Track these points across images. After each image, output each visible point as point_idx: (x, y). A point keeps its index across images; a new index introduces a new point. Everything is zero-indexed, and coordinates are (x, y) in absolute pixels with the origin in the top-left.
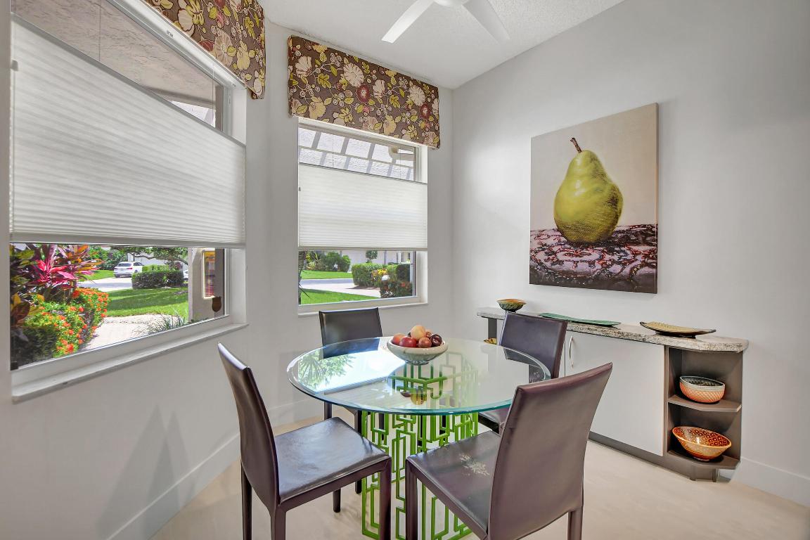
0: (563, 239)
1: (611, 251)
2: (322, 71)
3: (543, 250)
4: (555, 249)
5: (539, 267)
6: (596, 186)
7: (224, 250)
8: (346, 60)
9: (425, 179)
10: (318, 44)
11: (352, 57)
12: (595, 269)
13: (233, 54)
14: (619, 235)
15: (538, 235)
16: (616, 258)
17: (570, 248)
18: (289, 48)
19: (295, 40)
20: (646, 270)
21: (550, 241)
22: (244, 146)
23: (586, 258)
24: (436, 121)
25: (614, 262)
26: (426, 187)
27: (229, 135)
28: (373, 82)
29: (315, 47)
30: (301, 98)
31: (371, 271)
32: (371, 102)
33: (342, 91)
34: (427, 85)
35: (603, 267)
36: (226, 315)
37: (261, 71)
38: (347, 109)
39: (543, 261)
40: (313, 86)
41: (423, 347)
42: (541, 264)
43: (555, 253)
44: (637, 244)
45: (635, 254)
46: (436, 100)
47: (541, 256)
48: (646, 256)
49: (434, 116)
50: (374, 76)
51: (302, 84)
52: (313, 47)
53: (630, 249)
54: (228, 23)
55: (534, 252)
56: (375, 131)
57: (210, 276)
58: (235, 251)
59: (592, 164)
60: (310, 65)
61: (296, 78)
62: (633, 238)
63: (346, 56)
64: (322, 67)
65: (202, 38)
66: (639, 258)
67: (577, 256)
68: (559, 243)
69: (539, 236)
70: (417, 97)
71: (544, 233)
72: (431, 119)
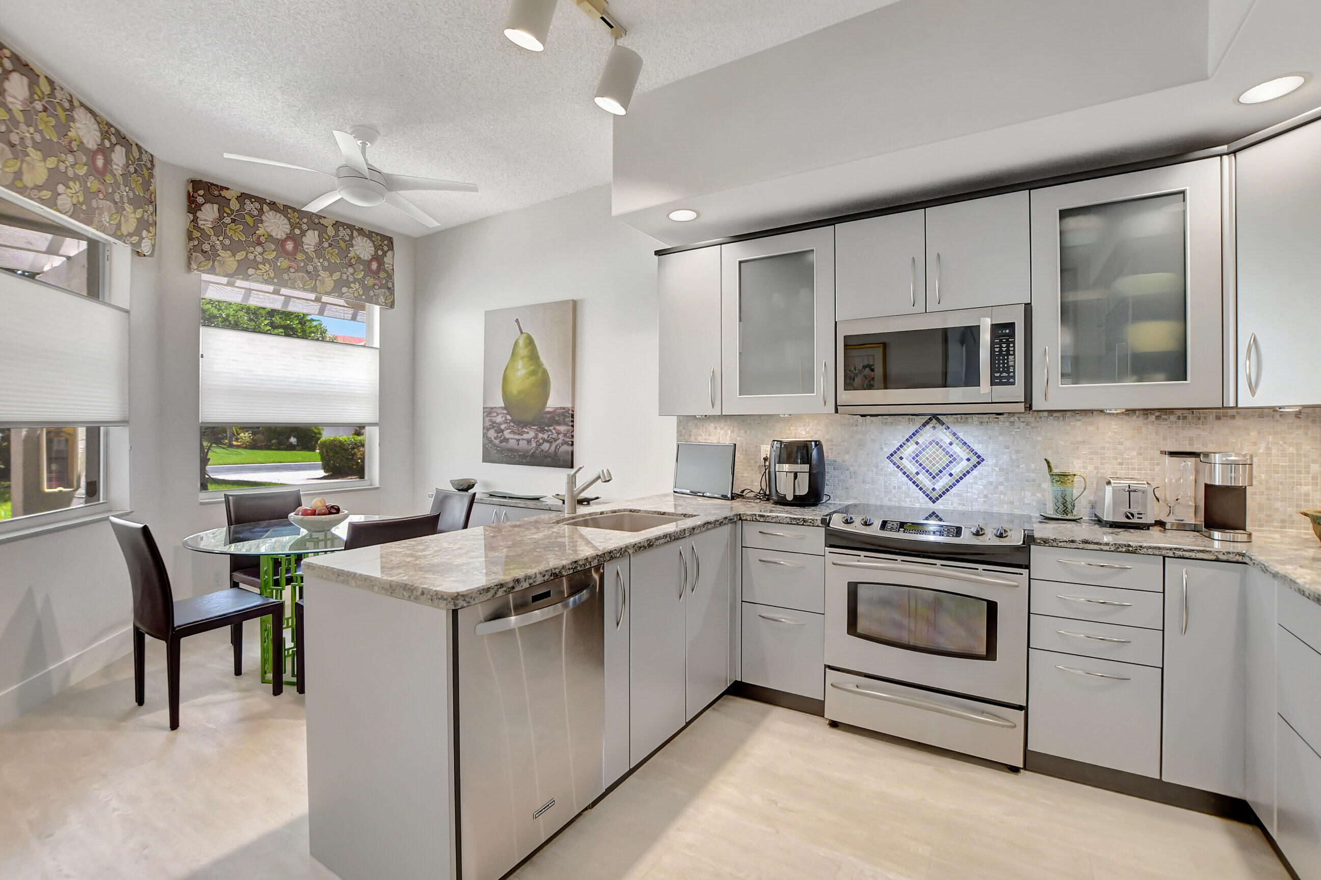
0: (509, 417)
1: (542, 430)
2: (233, 221)
3: (493, 427)
4: (503, 427)
5: (490, 445)
6: (532, 368)
7: (99, 428)
8: (266, 208)
9: (377, 343)
10: (227, 189)
11: (274, 203)
12: (531, 447)
13: (117, 221)
14: (548, 416)
15: (488, 412)
16: (545, 436)
17: (513, 427)
18: (189, 192)
19: (196, 184)
20: (566, 448)
21: (499, 419)
22: (127, 312)
23: (525, 436)
24: (390, 276)
25: (545, 440)
26: (377, 352)
27: (108, 302)
28: (303, 233)
29: (224, 193)
30: (204, 252)
31: (353, 448)
32: (300, 256)
33: (260, 243)
34: (377, 234)
35: (537, 445)
36: (101, 501)
37: (151, 229)
38: (267, 265)
39: (493, 439)
40: (221, 238)
41: (319, 515)
42: (491, 442)
43: (502, 431)
44: (559, 424)
45: (558, 433)
46: (390, 253)
47: (492, 434)
48: (565, 435)
49: (386, 272)
50: (305, 227)
51: (205, 235)
52: (221, 192)
53: (554, 429)
54: (110, 190)
55: (486, 429)
56: (305, 290)
57: (56, 459)
58: (113, 430)
59: (530, 347)
60: (218, 215)
61: (197, 227)
62: (557, 418)
63: (266, 203)
64: (233, 217)
65: (82, 215)
66: (561, 436)
67: (519, 434)
68: (505, 422)
69: (490, 414)
70: (363, 248)
71: (494, 410)
72: (382, 275)
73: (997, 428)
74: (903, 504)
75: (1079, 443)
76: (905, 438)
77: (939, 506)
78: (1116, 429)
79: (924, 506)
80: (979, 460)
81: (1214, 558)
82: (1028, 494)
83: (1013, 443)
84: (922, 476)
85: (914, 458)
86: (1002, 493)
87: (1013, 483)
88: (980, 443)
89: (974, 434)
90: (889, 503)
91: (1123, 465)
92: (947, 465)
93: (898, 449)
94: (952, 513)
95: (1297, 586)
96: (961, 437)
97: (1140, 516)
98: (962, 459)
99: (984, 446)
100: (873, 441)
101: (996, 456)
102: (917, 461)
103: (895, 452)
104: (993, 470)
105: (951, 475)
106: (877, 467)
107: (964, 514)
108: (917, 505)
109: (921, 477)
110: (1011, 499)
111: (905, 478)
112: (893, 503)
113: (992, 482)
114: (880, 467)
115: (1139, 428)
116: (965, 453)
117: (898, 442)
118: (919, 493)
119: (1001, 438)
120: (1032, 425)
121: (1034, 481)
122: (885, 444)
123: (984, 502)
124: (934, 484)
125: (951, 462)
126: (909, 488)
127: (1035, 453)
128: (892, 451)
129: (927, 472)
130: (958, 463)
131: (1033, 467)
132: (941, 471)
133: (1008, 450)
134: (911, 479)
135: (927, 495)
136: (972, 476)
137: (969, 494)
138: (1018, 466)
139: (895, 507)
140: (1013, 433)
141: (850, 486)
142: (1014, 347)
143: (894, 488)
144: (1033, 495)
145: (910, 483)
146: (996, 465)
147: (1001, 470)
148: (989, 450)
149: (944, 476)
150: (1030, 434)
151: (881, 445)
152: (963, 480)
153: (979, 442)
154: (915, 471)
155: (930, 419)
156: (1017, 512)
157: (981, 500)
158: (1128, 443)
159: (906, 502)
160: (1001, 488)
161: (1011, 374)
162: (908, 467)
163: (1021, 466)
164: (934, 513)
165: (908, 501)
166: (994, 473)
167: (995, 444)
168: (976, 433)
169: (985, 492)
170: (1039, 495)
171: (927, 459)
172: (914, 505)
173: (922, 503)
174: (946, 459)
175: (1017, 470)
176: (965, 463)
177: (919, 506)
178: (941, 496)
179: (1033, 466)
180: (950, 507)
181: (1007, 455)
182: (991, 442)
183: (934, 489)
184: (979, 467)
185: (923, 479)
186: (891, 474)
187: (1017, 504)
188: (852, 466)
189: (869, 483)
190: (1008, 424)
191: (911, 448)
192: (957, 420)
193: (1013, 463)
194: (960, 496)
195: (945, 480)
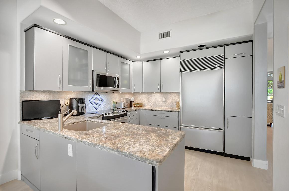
75: (113, 97)
76: (92, 97)
83: (107, 97)
85: (93, 101)
86: (106, 106)
87: (107, 104)
88: (103, 98)
89: (102, 96)
92: (99, 102)
97: (125, 107)
100: (87, 98)
103: (90, 100)
111: (92, 106)
114: (88, 104)
118: (94, 108)
119: (105, 97)
127: (109, 99)
131: (109, 101)
133: (106, 99)
135: (96, 109)
136: (102, 104)
144: (109, 106)
150: (109, 96)
155: (96, 93)
157: (103, 108)
161: (118, 86)
162: (93, 103)
165: (92, 110)
166: (105, 103)
171: (96, 101)
172: (94, 111)
176: (101, 101)
178: (98, 108)
185: (95, 105)
186: (90, 105)
187: (107, 108)
190: (106, 94)
191: (93, 99)
192: (100, 93)
193: (107, 101)
194: (100, 108)
195: (98, 105)
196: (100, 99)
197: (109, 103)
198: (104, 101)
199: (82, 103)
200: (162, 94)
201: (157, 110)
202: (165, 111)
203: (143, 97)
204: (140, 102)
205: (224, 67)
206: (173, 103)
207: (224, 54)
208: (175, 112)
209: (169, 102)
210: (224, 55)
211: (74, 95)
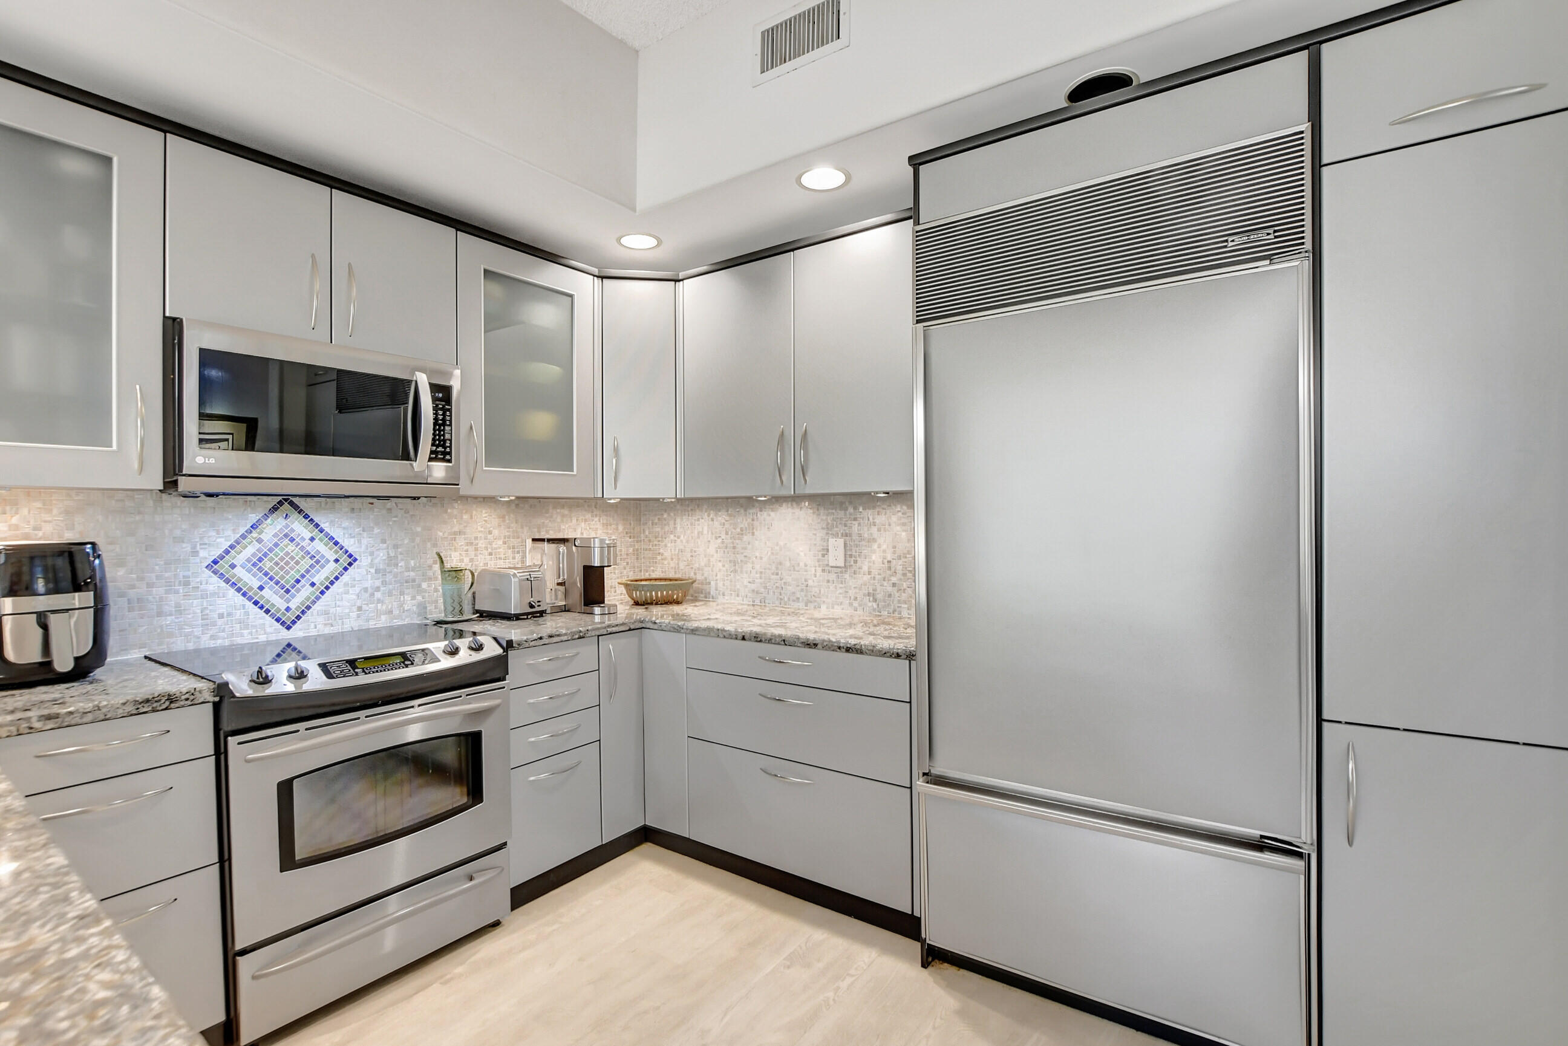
73: (372, 517)
74: (239, 640)
75: (455, 533)
76: (238, 533)
77: (297, 632)
78: (486, 517)
79: (273, 638)
80: (350, 560)
81: (627, 628)
82: (408, 598)
83: (391, 536)
84: (269, 591)
85: (254, 565)
86: (379, 601)
87: (391, 586)
88: (351, 538)
89: (343, 526)
90: (213, 642)
91: (492, 555)
92: (308, 571)
93: (227, 552)
94: (316, 639)
95: (728, 632)
96: (326, 530)
97: (539, 604)
98: (328, 561)
99: (357, 541)
100: (180, 540)
101: (372, 554)
102: (260, 569)
103: (222, 557)
104: (368, 572)
105: (313, 584)
106: (187, 584)
107: (332, 637)
108: (263, 638)
109: (267, 593)
110: (389, 607)
111: (239, 599)
112: (219, 642)
113: (367, 588)
114: (193, 584)
115: (503, 517)
116: (332, 552)
117: (226, 540)
118: (263, 618)
119: (376, 531)
120: (411, 513)
121: (414, 581)
122: (201, 544)
123: (358, 616)
124: (288, 601)
125: (312, 566)
126: (247, 614)
127: (415, 547)
128: (216, 553)
129: (277, 584)
130: (323, 567)
131: (413, 565)
132: (298, 581)
133: (385, 545)
134: (250, 599)
135: (278, 620)
136: (342, 583)
137: (337, 608)
138: (396, 565)
139: (224, 648)
140: (391, 523)
141: (130, 625)
142: (451, 416)
143: (221, 616)
144: (414, 598)
145: (250, 605)
146: (371, 565)
147: (377, 571)
148: (363, 546)
149: (303, 587)
150: (408, 524)
151: (194, 547)
152: (330, 590)
153: (351, 536)
154: (256, 584)
155: (280, 503)
156: (397, 622)
157: (354, 615)
158: (496, 532)
159: (242, 635)
160: (378, 595)
161: (448, 450)
162: (245, 579)
163: (400, 565)
164: (289, 645)
165: (246, 635)
166: (369, 576)
167: (370, 538)
168: (346, 524)
169: (359, 603)
170: (419, 598)
171: (277, 564)
172: (257, 638)
173: (272, 633)
174: (306, 563)
175: (395, 570)
176: (332, 565)
177: (265, 639)
178: (298, 618)
179: (412, 563)
180: (313, 632)
181: (385, 551)
182: (365, 534)
183: (288, 609)
184: (351, 569)
185: (271, 596)
186: (213, 594)
187: (396, 612)
188: (133, 587)
189: (171, 615)
190: (384, 512)
191: (250, 550)
192: (321, 506)
193: (392, 561)
194: (327, 613)
195: (305, 593)
196: (320, 547)
197: (412, 574)
198: (364, 561)
199: (67, 583)
200: (822, 511)
201: (757, 638)
202: (812, 645)
203: (700, 533)
204: (682, 566)
205: (1308, 245)
206: (894, 579)
207: (1306, 126)
208: (885, 654)
209: (870, 573)
210: (1308, 136)
211: (48, 518)
